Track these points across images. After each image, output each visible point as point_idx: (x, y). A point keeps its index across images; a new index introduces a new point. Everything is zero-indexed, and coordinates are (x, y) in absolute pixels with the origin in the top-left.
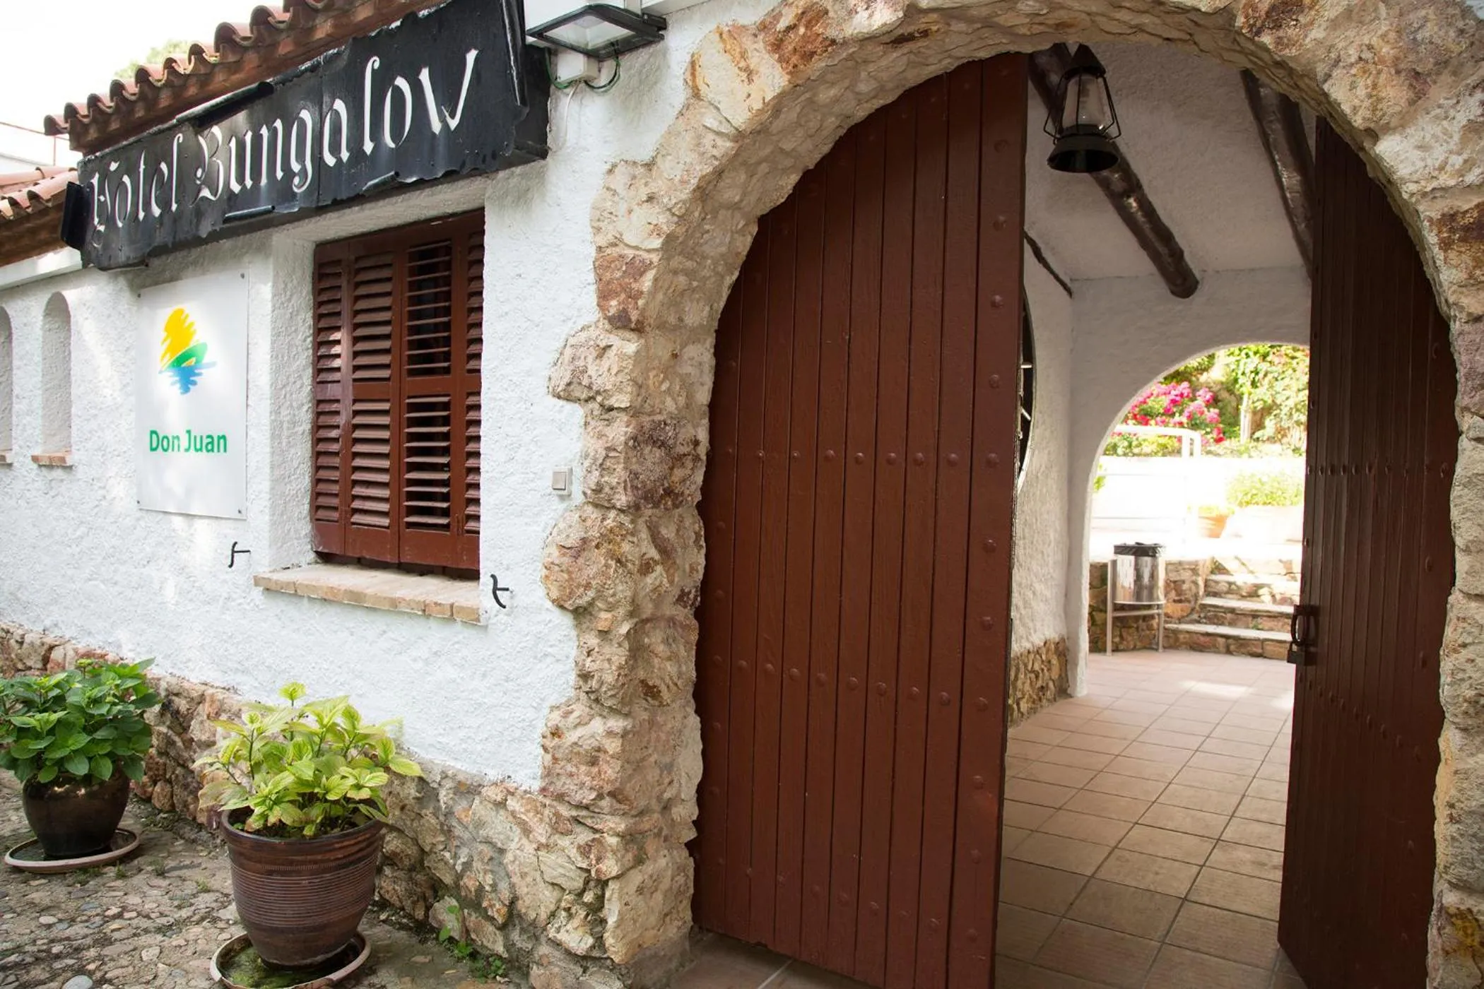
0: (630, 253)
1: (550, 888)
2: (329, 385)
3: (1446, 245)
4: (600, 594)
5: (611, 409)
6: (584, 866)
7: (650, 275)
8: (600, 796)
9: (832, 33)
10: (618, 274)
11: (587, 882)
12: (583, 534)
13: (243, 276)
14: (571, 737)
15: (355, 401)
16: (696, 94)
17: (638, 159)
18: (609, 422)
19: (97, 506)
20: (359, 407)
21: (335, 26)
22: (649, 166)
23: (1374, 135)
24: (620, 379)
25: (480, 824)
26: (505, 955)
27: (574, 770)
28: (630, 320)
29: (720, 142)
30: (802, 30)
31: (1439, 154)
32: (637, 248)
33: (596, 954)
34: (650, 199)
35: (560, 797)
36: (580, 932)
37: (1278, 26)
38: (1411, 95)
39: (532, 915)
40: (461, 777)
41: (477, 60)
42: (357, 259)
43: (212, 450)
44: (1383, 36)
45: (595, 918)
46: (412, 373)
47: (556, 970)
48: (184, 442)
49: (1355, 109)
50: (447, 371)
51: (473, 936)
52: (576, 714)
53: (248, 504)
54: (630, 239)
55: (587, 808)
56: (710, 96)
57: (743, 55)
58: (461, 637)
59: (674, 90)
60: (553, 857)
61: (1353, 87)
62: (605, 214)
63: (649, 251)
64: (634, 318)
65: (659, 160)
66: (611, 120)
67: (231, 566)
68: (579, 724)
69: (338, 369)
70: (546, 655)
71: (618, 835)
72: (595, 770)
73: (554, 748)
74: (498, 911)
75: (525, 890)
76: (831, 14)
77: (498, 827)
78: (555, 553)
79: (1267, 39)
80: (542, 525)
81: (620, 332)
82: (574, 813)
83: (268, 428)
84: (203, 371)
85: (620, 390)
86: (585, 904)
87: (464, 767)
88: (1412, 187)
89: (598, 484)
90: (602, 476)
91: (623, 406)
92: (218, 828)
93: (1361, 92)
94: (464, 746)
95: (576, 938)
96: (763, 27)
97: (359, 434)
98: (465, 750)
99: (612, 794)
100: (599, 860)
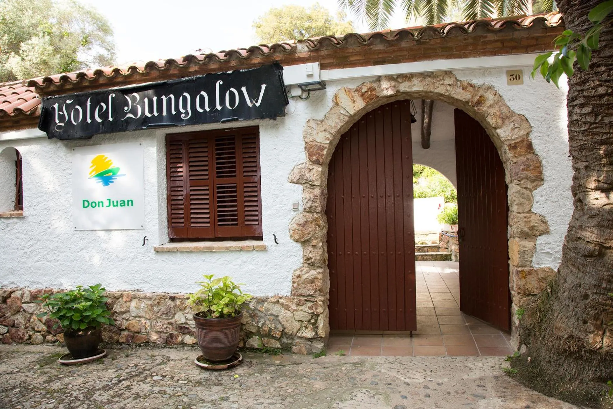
0: (319, 144)
1: (298, 322)
2: (177, 182)
3: (510, 150)
4: (313, 236)
5: (314, 186)
6: (312, 312)
7: (326, 150)
8: (316, 291)
9: (378, 94)
10: (315, 150)
11: (312, 317)
12: (305, 220)
13: (141, 144)
14: (305, 276)
15: (190, 187)
16: (337, 104)
17: (318, 119)
18: (313, 189)
19: (44, 231)
20: (192, 188)
21: (199, 68)
22: (322, 121)
23: (495, 128)
24: (317, 177)
25: (268, 310)
26: (281, 347)
27: (306, 286)
28: (320, 162)
29: (345, 117)
30: (369, 93)
31: (507, 133)
32: (320, 143)
33: (316, 337)
34: (325, 130)
35: (300, 295)
36: (310, 332)
37: (478, 106)
38: (502, 122)
39: (291, 332)
40: (258, 298)
41: (266, 87)
42: (189, 140)
43: (124, 205)
44: (497, 111)
45: (315, 326)
46: (218, 177)
47: (303, 345)
48: (106, 203)
49: (493, 124)
50: (235, 176)
51: (266, 345)
52: (304, 271)
53: (146, 223)
54: (317, 140)
55: (311, 296)
56: (342, 106)
57: (352, 97)
58: (256, 255)
59: (329, 103)
60: (299, 312)
61: (492, 119)
62: (309, 133)
63: (325, 144)
64: (321, 161)
65: (325, 120)
66: (307, 108)
67: (143, 245)
68: (306, 273)
69: (182, 176)
70: (291, 256)
71: (322, 301)
72: (313, 284)
73: (298, 281)
74: (278, 334)
75: (289, 325)
76: (377, 90)
77: (275, 309)
78: (296, 227)
79: (476, 108)
80: (288, 219)
81: (316, 165)
82: (306, 298)
83: (157, 196)
84: (117, 177)
85: (317, 180)
86: (311, 324)
87: (260, 295)
88: (504, 139)
89: (311, 206)
90: (312, 203)
91: (318, 184)
92: (132, 342)
93: (494, 120)
94: (258, 288)
95: (309, 333)
96: (357, 90)
97: (192, 197)
98: (258, 290)
99: (319, 290)
100: (316, 309)
